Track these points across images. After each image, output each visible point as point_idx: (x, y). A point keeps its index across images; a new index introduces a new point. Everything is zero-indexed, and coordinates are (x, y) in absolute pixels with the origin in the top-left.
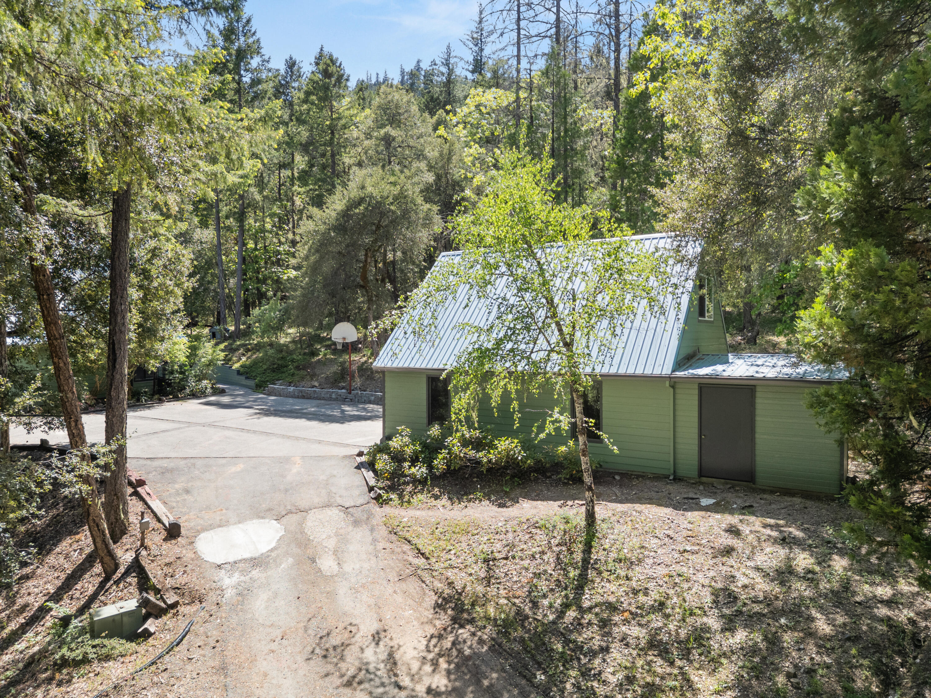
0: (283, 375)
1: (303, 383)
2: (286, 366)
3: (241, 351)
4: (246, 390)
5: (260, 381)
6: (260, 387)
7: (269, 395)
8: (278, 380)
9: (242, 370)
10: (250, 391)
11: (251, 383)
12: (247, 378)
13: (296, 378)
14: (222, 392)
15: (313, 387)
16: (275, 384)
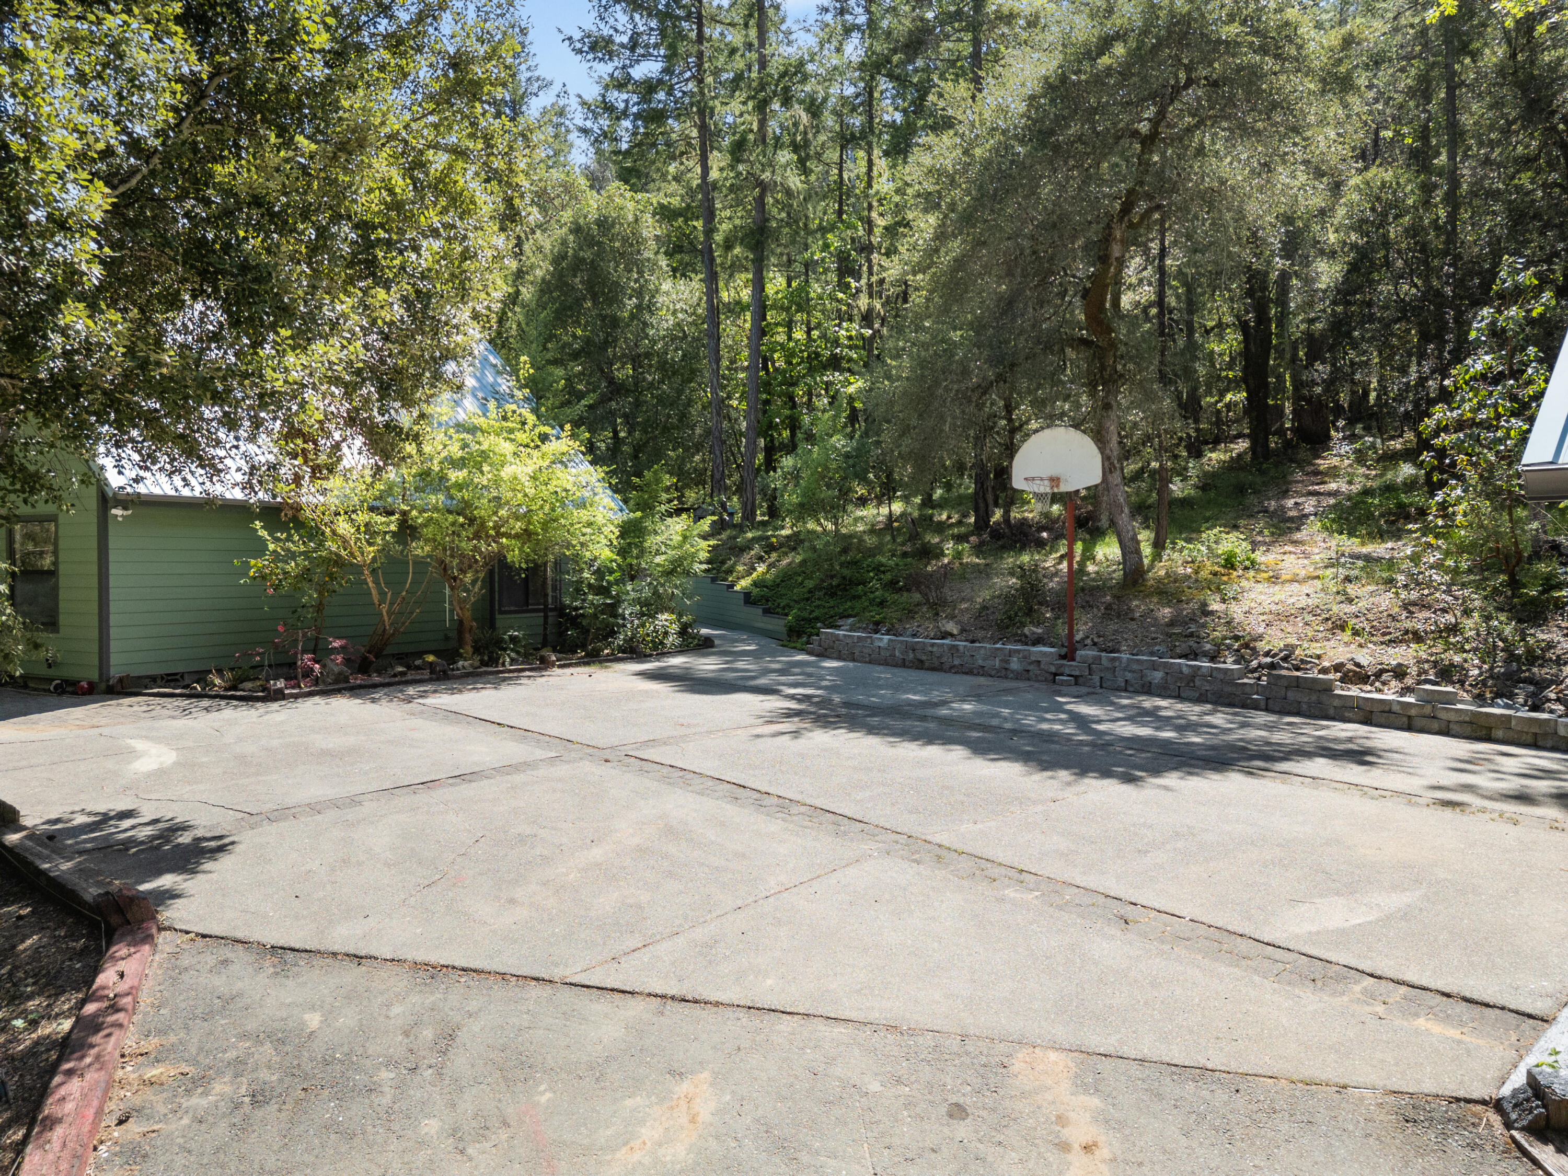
0: (858, 605)
1: (912, 626)
2: (864, 583)
3: (757, 550)
4: (764, 641)
5: (798, 619)
6: (799, 635)
7: (823, 654)
8: (842, 617)
9: (755, 591)
10: (773, 645)
11: (777, 624)
12: (767, 612)
13: (891, 613)
14: (705, 646)
15: (946, 635)
16: (838, 627)
